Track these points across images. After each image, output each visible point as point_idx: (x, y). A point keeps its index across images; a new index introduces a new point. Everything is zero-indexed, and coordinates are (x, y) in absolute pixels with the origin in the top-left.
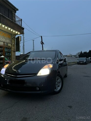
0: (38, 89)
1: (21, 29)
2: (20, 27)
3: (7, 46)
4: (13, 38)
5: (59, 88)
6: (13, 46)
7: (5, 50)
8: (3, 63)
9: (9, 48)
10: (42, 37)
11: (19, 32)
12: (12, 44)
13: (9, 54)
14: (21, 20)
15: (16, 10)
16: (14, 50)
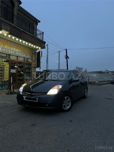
0: (47, 105)
1: (42, 44)
2: (41, 41)
3: (28, 61)
4: (33, 53)
5: (68, 107)
6: (34, 62)
7: (25, 66)
8: (22, 79)
9: (30, 64)
10: (66, 50)
11: (40, 47)
12: (32, 60)
13: (29, 71)
14: (43, 33)
15: (38, 22)
16: (34, 66)
